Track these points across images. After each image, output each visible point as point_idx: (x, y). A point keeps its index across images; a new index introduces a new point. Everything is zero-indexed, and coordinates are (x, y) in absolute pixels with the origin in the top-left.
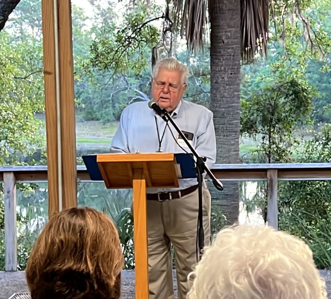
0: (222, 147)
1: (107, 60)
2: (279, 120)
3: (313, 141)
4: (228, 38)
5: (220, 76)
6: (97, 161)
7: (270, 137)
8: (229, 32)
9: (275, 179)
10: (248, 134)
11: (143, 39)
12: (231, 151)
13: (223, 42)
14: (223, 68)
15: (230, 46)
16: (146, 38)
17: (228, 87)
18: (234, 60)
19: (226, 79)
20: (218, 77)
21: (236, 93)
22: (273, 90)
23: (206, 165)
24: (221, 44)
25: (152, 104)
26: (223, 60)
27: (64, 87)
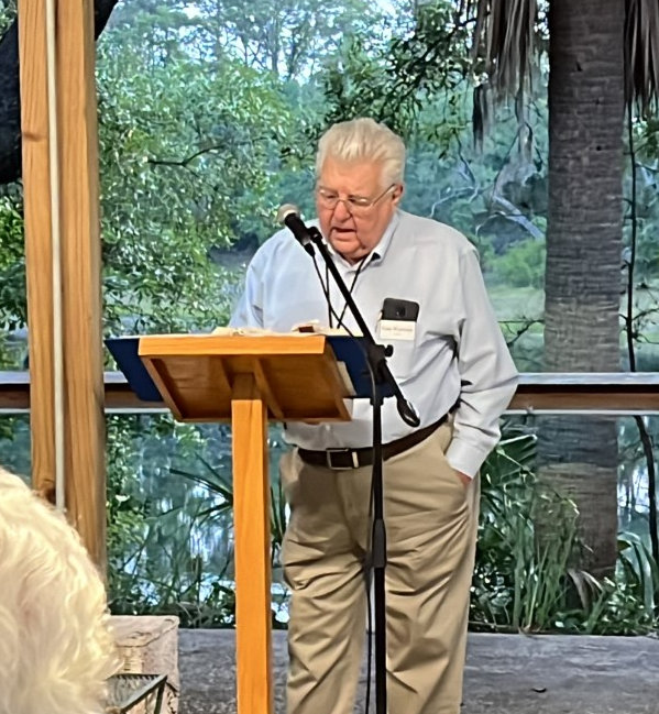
0: (574, 332)
4: (591, 58)
5: (572, 152)
6: (140, 354)
11: (455, 66)
12: (596, 342)
13: (579, 69)
14: (577, 133)
15: (596, 80)
17: (588, 182)
18: (604, 113)
19: (585, 160)
20: (566, 157)
21: (611, 197)
23: (388, 365)
24: (572, 74)
25: (285, 215)
26: (579, 113)
27: (68, 171)
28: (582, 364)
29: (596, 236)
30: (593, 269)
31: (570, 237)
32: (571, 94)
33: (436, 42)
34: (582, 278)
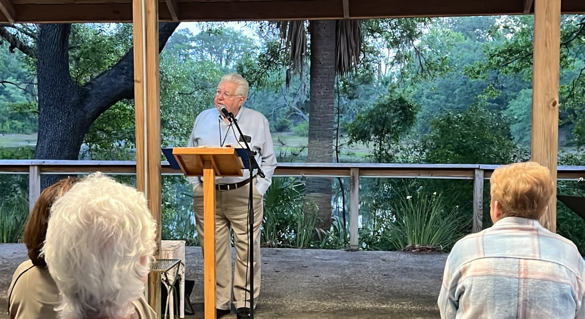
0: (318, 150)
1: (251, 79)
4: (324, 60)
5: (318, 90)
6: (173, 153)
7: (380, 145)
8: (326, 54)
9: (357, 176)
11: (280, 63)
12: (325, 153)
13: (320, 63)
14: (319, 84)
15: (326, 67)
17: (323, 100)
18: (329, 78)
19: (322, 93)
20: (316, 92)
23: (255, 158)
24: (318, 65)
25: (222, 108)
26: (320, 78)
27: (150, 94)
28: (320, 160)
29: (325, 118)
30: (325, 129)
31: (317, 118)
32: (318, 71)
33: (274, 55)
34: (321, 132)
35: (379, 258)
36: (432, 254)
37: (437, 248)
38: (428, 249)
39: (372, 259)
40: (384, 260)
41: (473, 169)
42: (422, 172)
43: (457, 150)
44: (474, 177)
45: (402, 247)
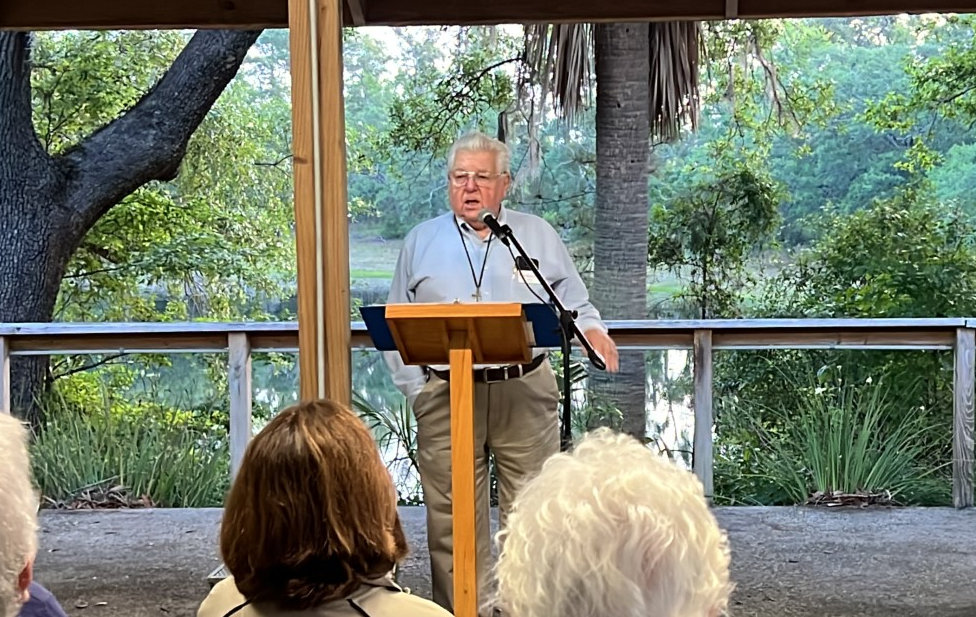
0: (615, 290)
2: (721, 242)
3: (779, 279)
4: (628, 98)
5: (613, 164)
6: (386, 316)
7: (705, 271)
8: (630, 86)
9: (708, 346)
10: (666, 266)
11: (483, 98)
12: (632, 297)
13: (619, 106)
14: (617, 151)
15: (630, 114)
16: (488, 95)
17: (626, 185)
18: (636, 137)
19: (623, 171)
20: (609, 167)
21: (642, 196)
22: (711, 189)
23: (576, 324)
24: (614, 110)
26: (618, 137)
27: (328, 186)
28: (621, 313)
29: (631, 223)
30: (629, 246)
31: (612, 224)
32: (612, 123)
33: (470, 81)
34: (622, 252)
35: (763, 522)
36: (870, 510)
37: (880, 497)
38: (861, 499)
39: (750, 525)
40: (776, 527)
41: (953, 330)
42: (845, 337)
43: (902, 287)
44: (954, 345)
45: (805, 496)
